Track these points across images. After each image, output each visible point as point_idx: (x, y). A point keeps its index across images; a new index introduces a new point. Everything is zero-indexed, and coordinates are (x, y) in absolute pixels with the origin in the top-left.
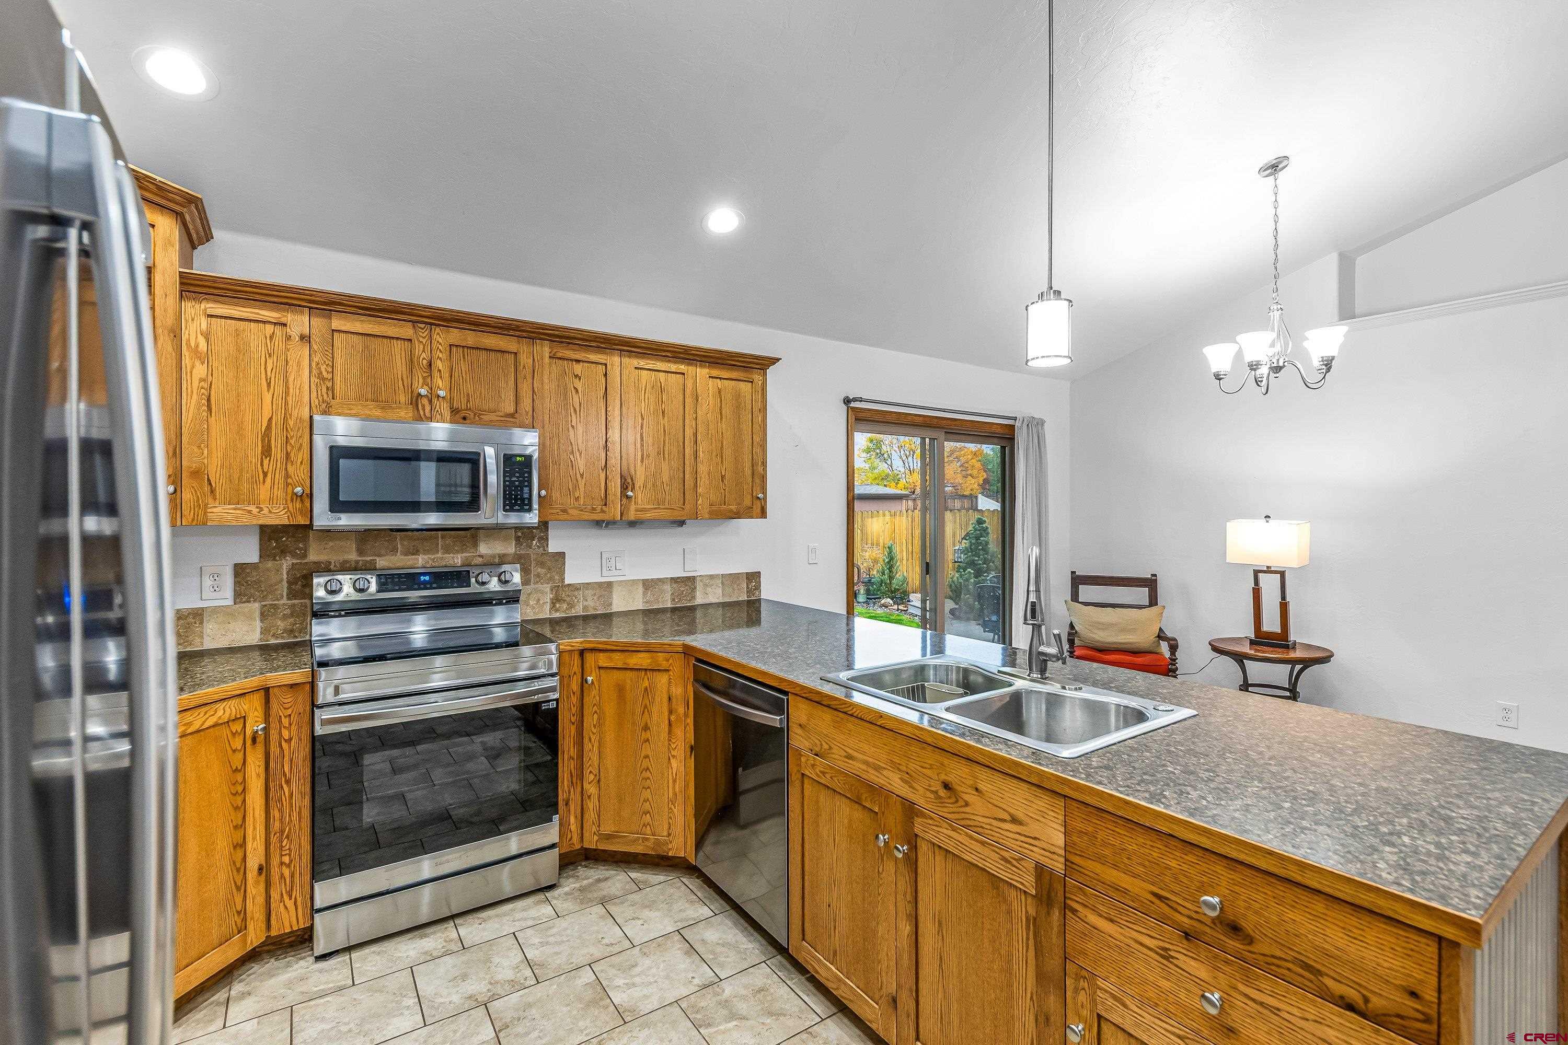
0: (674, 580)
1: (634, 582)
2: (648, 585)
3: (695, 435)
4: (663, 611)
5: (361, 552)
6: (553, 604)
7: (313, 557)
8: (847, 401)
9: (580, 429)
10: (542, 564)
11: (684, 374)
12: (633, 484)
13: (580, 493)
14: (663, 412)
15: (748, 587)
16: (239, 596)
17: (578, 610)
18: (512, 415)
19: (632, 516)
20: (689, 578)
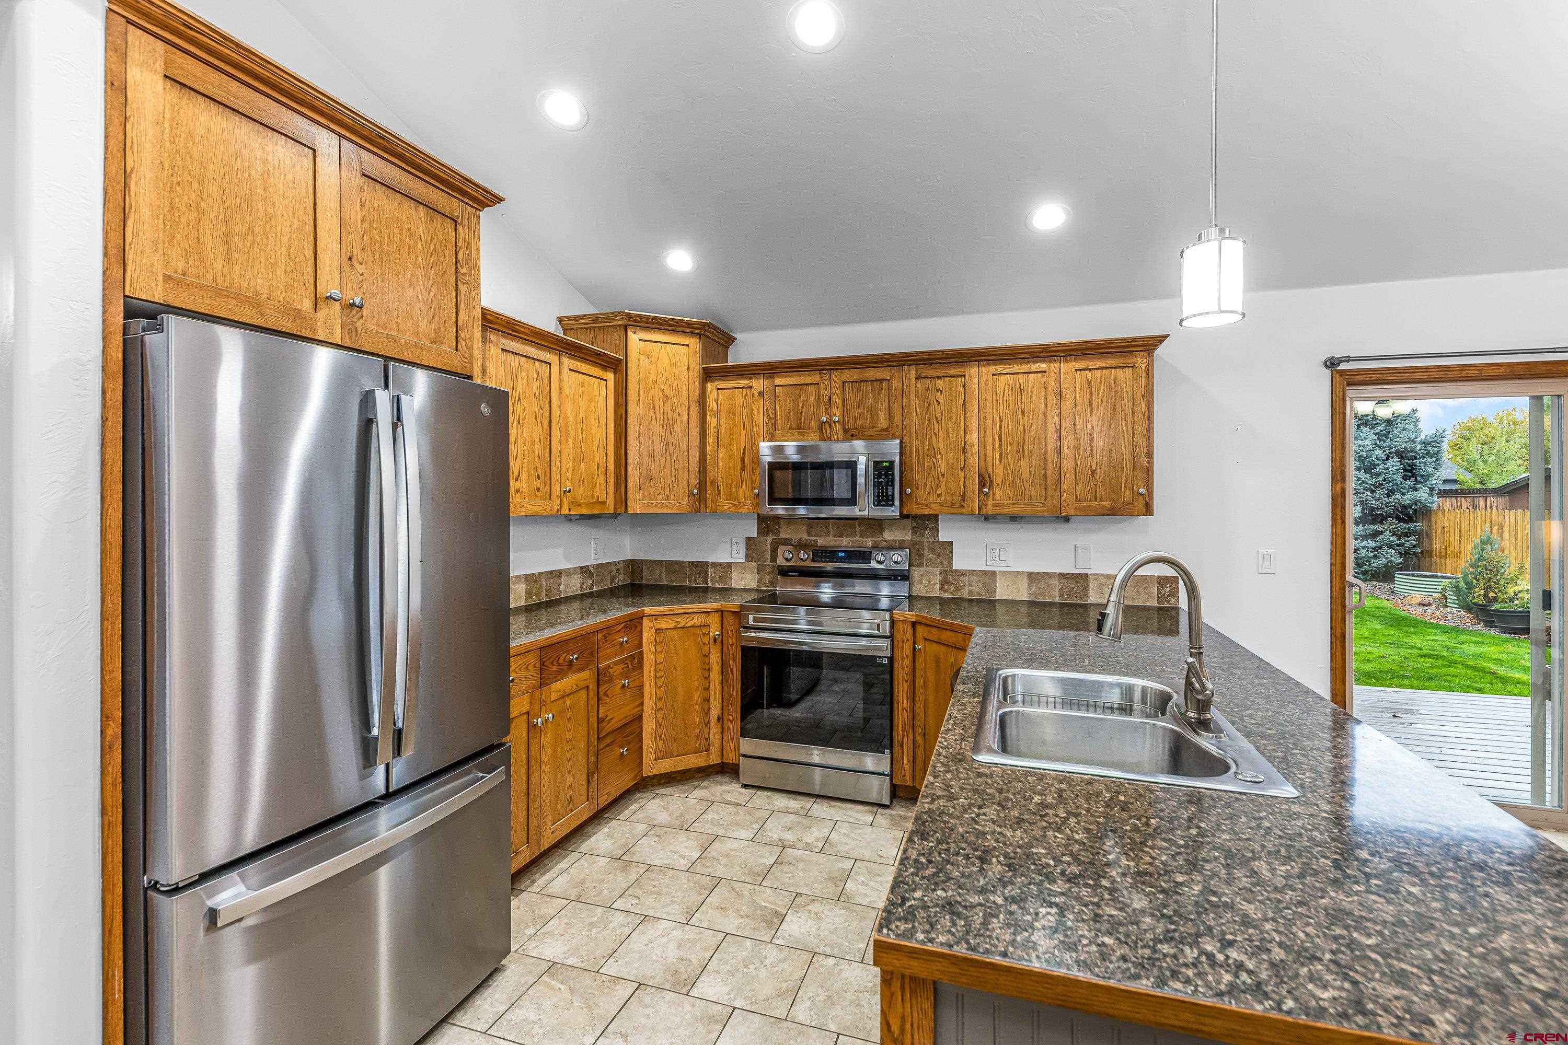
0: (1063, 576)
1: (1018, 574)
2: (1033, 577)
3: (1059, 431)
4: (1052, 604)
5: (809, 534)
6: (942, 587)
7: (783, 535)
8: (1331, 364)
9: (942, 435)
10: (933, 551)
11: (1045, 372)
12: (991, 482)
13: (942, 490)
14: (1023, 412)
15: (1159, 593)
16: (749, 558)
17: (964, 593)
18: (886, 430)
19: (990, 510)
20: (1080, 575)
